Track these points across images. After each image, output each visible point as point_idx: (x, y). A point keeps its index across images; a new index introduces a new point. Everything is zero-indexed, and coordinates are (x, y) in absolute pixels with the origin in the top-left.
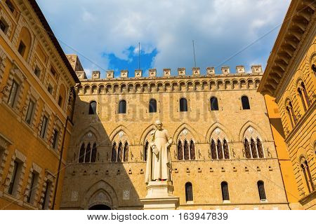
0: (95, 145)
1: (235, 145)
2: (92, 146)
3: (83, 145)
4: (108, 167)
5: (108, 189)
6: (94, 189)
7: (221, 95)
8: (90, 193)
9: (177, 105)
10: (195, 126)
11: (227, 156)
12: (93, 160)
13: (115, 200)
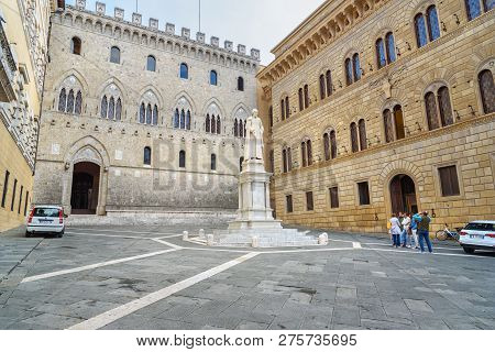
0: (79, 93)
1: (227, 123)
2: (75, 95)
3: (63, 90)
4: (97, 122)
5: (98, 147)
6: (80, 144)
7: (221, 71)
8: (76, 147)
9: (178, 69)
10: (194, 97)
11: (219, 132)
12: (78, 111)
13: (105, 158)
